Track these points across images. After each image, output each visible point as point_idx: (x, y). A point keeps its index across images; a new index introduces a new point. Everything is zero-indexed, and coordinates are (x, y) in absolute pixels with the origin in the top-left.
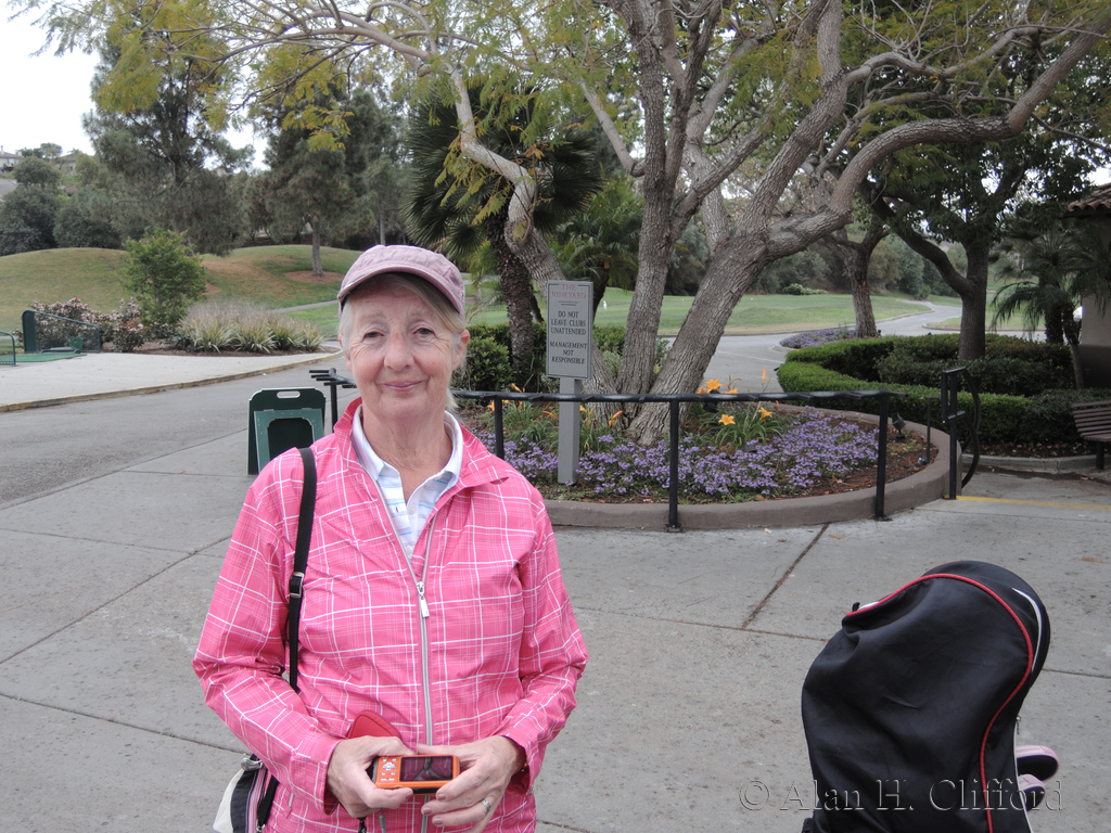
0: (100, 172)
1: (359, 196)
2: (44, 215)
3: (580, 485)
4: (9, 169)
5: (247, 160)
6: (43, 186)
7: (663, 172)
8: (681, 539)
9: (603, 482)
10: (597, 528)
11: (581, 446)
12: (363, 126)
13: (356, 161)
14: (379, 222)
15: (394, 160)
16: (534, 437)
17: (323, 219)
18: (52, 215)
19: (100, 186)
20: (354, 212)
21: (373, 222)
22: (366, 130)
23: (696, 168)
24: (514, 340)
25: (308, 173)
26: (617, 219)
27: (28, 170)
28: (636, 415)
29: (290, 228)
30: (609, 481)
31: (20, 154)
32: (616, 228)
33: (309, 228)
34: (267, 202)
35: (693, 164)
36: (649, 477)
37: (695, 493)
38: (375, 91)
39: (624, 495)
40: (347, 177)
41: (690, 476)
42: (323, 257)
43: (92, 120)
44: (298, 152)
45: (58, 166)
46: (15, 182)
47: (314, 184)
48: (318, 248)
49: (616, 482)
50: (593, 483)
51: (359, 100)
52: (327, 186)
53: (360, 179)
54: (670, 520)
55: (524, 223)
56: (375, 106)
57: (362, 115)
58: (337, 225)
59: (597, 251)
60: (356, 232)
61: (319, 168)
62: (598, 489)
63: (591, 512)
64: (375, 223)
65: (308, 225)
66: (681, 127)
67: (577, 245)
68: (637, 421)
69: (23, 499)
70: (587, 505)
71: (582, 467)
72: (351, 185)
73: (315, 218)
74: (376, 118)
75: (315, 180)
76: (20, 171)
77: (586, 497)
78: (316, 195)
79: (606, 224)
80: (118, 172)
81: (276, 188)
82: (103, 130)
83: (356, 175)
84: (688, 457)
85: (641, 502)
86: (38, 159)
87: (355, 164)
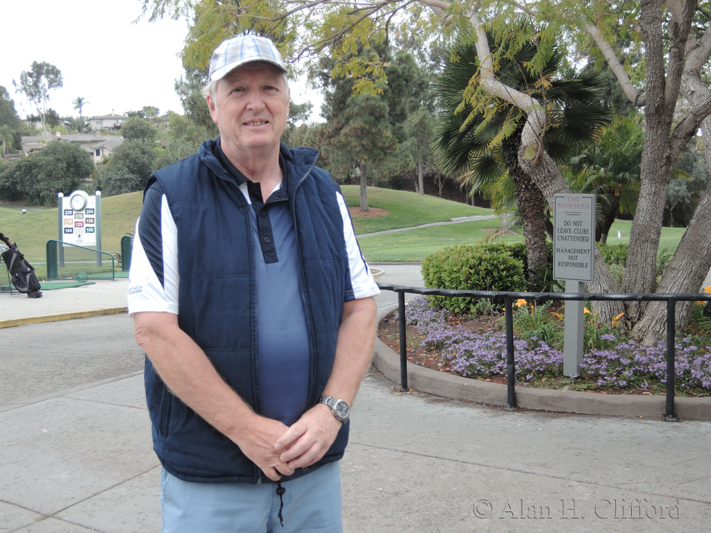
0: (188, 127)
1: (400, 142)
2: (143, 164)
3: (584, 379)
4: (118, 128)
5: (307, 114)
6: (143, 141)
7: (663, 98)
8: (677, 427)
9: (606, 376)
10: (598, 415)
11: (585, 344)
12: (404, 83)
13: (398, 112)
14: (417, 165)
15: (431, 111)
16: (543, 336)
17: (370, 162)
18: (150, 164)
19: (188, 140)
20: (396, 156)
21: (413, 165)
22: (407, 86)
23: (695, 96)
24: (529, 256)
25: (357, 123)
26: (626, 151)
27: (132, 128)
28: (639, 319)
29: (341, 170)
30: (611, 375)
31: (127, 115)
32: (625, 159)
33: (358, 172)
34: (322, 149)
35: (693, 92)
36: (649, 372)
37: (692, 387)
38: (416, 53)
39: (624, 388)
40: (390, 126)
41: (687, 372)
42: (369, 196)
43: (181, 83)
44: (349, 106)
45: (156, 124)
46: (122, 138)
47: (362, 132)
48: (365, 187)
49: (618, 376)
50: (596, 377)
51: (401, 60)
52: (373, 134)
53: (401, 128)
54: (667, 410)
55: (535, 146)
56: (414, 65)
57: (404, 73)
58: (381, 167)
59: (609, 180)
60: (397, 173)
61: (366, 119)
62: (600, 382)
63: (592, 401)
64: (414, 166)
65: (358, 169)
66: (679, 57)
67: (590, 174)
68: (640, 325)
69: (111, 380)
70: (590, 395)
71: (587, 362)
72: (394, 133)
73: (363, 161)
74: (415, 75)
75: (362, 129)
76: (126, 129)
77: (588, 389)
78: (364, 142)
79: (616, 156)
80: (201, 125)
81: (330, 137)
82: (190, 92)
83: (398, 125)
84: (686, 355)
85: (640, 393)
86: (141, 119)
87: (396, 115)
